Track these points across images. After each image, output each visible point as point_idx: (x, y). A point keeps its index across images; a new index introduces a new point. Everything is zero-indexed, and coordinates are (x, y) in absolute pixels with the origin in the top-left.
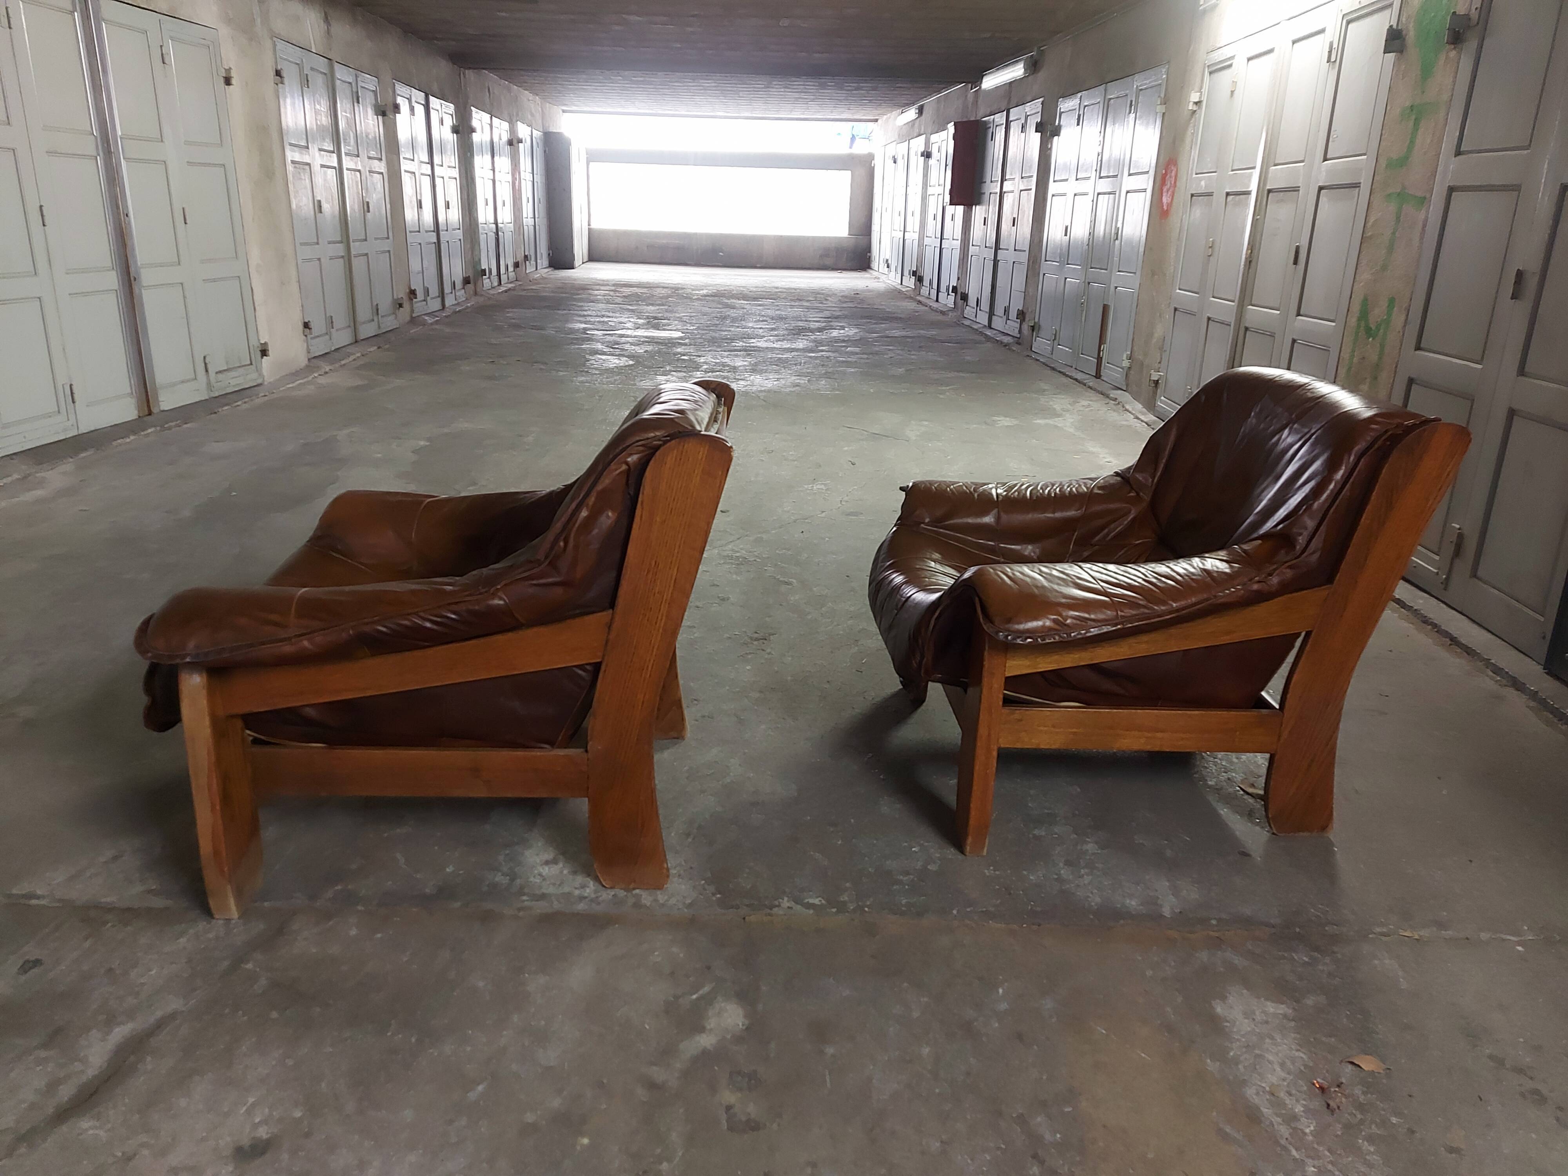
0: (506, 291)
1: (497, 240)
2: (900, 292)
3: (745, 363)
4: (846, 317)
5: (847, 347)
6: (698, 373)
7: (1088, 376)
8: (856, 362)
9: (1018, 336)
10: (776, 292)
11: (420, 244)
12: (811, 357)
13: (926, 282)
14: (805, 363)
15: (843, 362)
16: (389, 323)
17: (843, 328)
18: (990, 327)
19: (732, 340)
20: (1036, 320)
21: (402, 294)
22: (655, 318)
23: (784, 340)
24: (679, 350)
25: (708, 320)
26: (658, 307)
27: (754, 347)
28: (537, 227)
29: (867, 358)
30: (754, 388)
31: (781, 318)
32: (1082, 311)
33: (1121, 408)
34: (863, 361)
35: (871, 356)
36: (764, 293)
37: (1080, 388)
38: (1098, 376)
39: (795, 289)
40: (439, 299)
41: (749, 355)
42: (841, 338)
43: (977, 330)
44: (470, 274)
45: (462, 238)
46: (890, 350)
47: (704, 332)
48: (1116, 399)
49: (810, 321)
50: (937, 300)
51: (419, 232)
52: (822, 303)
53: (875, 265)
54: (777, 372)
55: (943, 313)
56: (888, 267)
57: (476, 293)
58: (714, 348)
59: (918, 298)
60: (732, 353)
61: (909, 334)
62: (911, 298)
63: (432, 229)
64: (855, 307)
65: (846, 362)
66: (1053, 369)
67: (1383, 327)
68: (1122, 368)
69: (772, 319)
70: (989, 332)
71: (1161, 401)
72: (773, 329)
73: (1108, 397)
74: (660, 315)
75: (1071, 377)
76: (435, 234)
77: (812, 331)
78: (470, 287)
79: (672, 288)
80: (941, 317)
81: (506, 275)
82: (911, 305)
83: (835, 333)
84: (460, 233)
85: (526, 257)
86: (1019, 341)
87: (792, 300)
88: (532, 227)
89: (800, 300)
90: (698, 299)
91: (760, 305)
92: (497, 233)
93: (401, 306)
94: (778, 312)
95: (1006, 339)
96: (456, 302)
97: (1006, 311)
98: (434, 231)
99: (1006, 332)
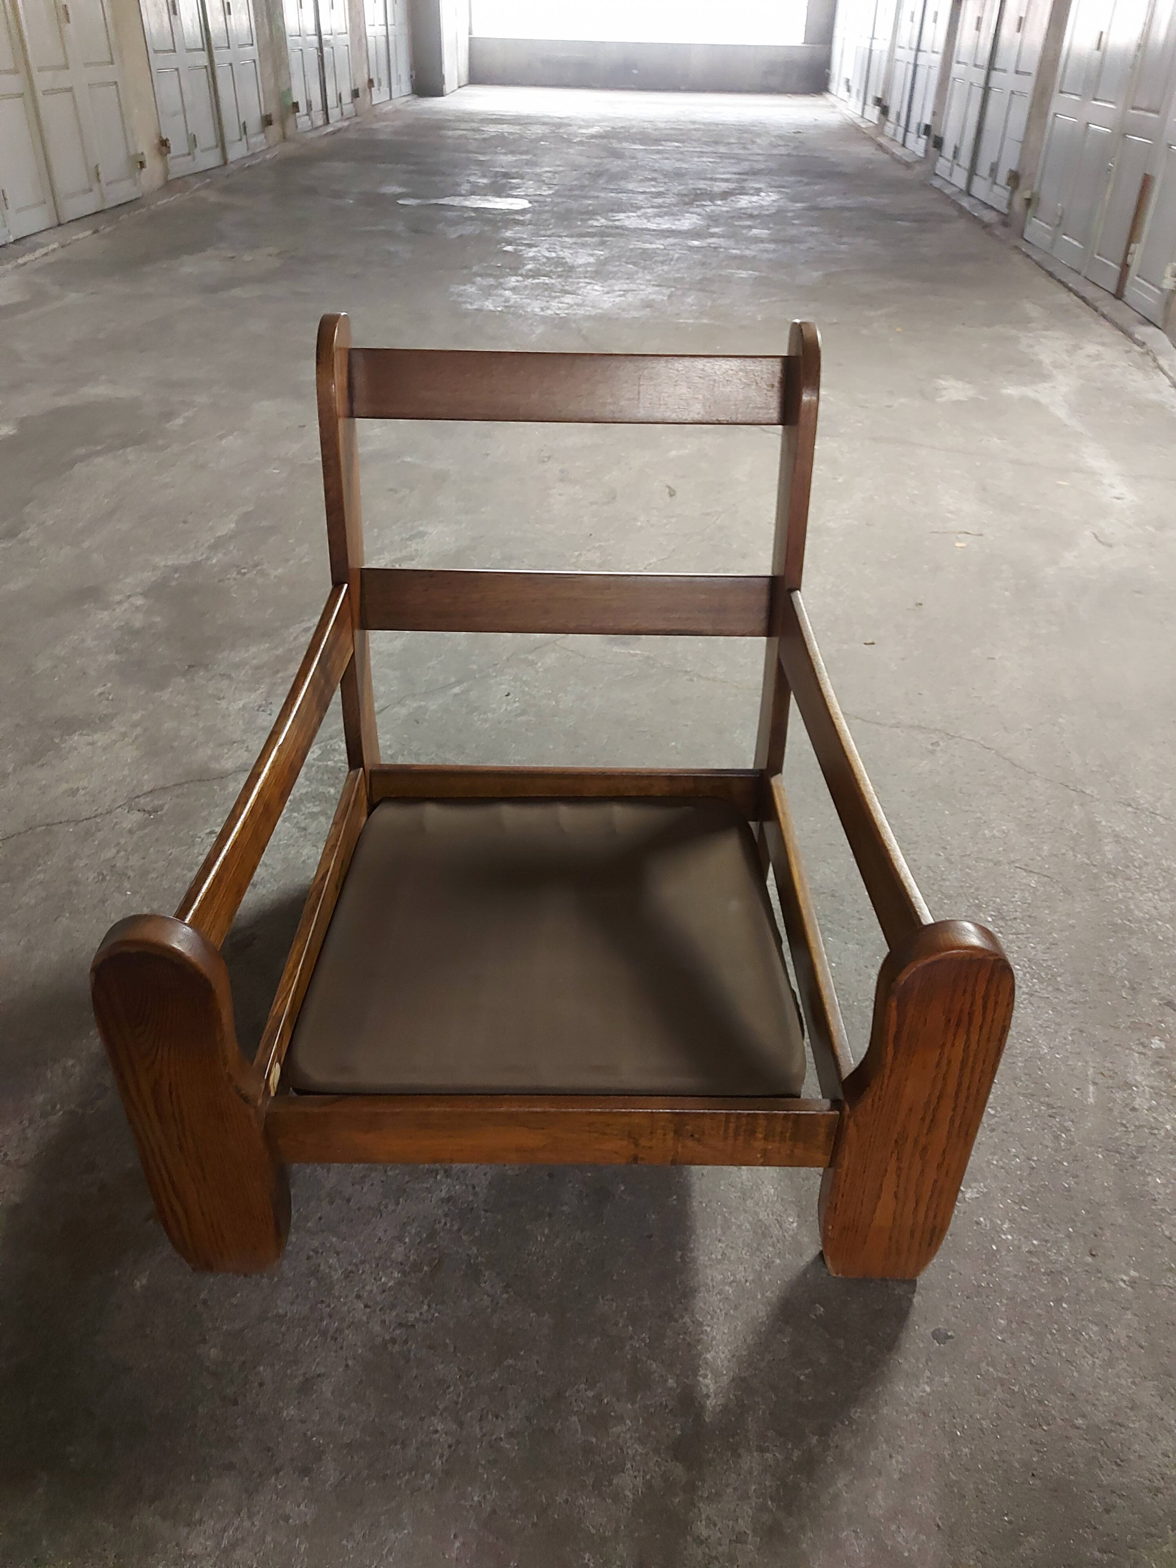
0: (333, 133)
1: (321, 58)
2: (857, 128)
3: (592, 260)
4: (770, 172)
5: (750, 227)
6: (514, 279)
7: (1102, 293)
8: (754, 257)
9: (1006, 211)
10: (690, 130)
11: (177, 69)
12: (691, 248)
13: (892, 116)
14: (678, 259)
15: (735, 257)
16: (123, 192)
17: (758, 191)
18: (968, 193)
19: (592, 214)
20: (1035, 189)
21: (145, 146)
22: (506, 175)
23: (666, 214)
24: (509, 234)
25: (577, 179)
26: (518, 157)
27: (617, 227)
28: (391, 38)
29: (774, 251)
30: (581, 312)
31: (678, 175)
32: (1108, 181)
33: (1151, 364)
34: (766, 256)
35: (780, 247)
36: (672, 132)
37: (1087, 316)
38: (1119, 295)
39: (717, 124)
40: (219, 150)
41: (603, 243)
42: (749, 211)
43: (948, 197)
44: (273, 109)
45: (257, 58)
46: (812, 234)
47: (560, 200)
48: (1144, 343)
49: (716, 180)
50: (903, 145)
51: (174, 51)
52: (745, 148)
53: (833, 87)
54: (630, 277)
55: (908, 165)
56: (849, 90)
57: (284, 138)
58: (560, 231)
59: (881, 140)
60: (580, 240)
61: (850, 202)
62: (871, 139)
63: (200, 46)
64: (788, 155)
65: (741, 257)
66: (1051, 274)
68: (1161, 289)
69: (666, 174)
70: (965, 203)
72: (659, 194)
73: (1129, 335)
74: (514, 170)
75: (1076, 294)
76: (205, 54)
77: (712, 197)
78: (275, 130)
79: (554, 124)
80: (901, 173)
81: (338, 110)
82: (866, 151)
83: (744, 202)
84: (252, 52)
85: (371, 82)
86: (1006, 220)
87: (707, 144)
88: (384, 39)
89: (716, 143)
90: (581, 143)
91: (658, 152)
92: (321, 49)
93: (142, 164)
94: (678, 165)
95: (989, 216)
96: (250, 153)
97: (994, 170)
98: (203, 50)
99: (989, 203)
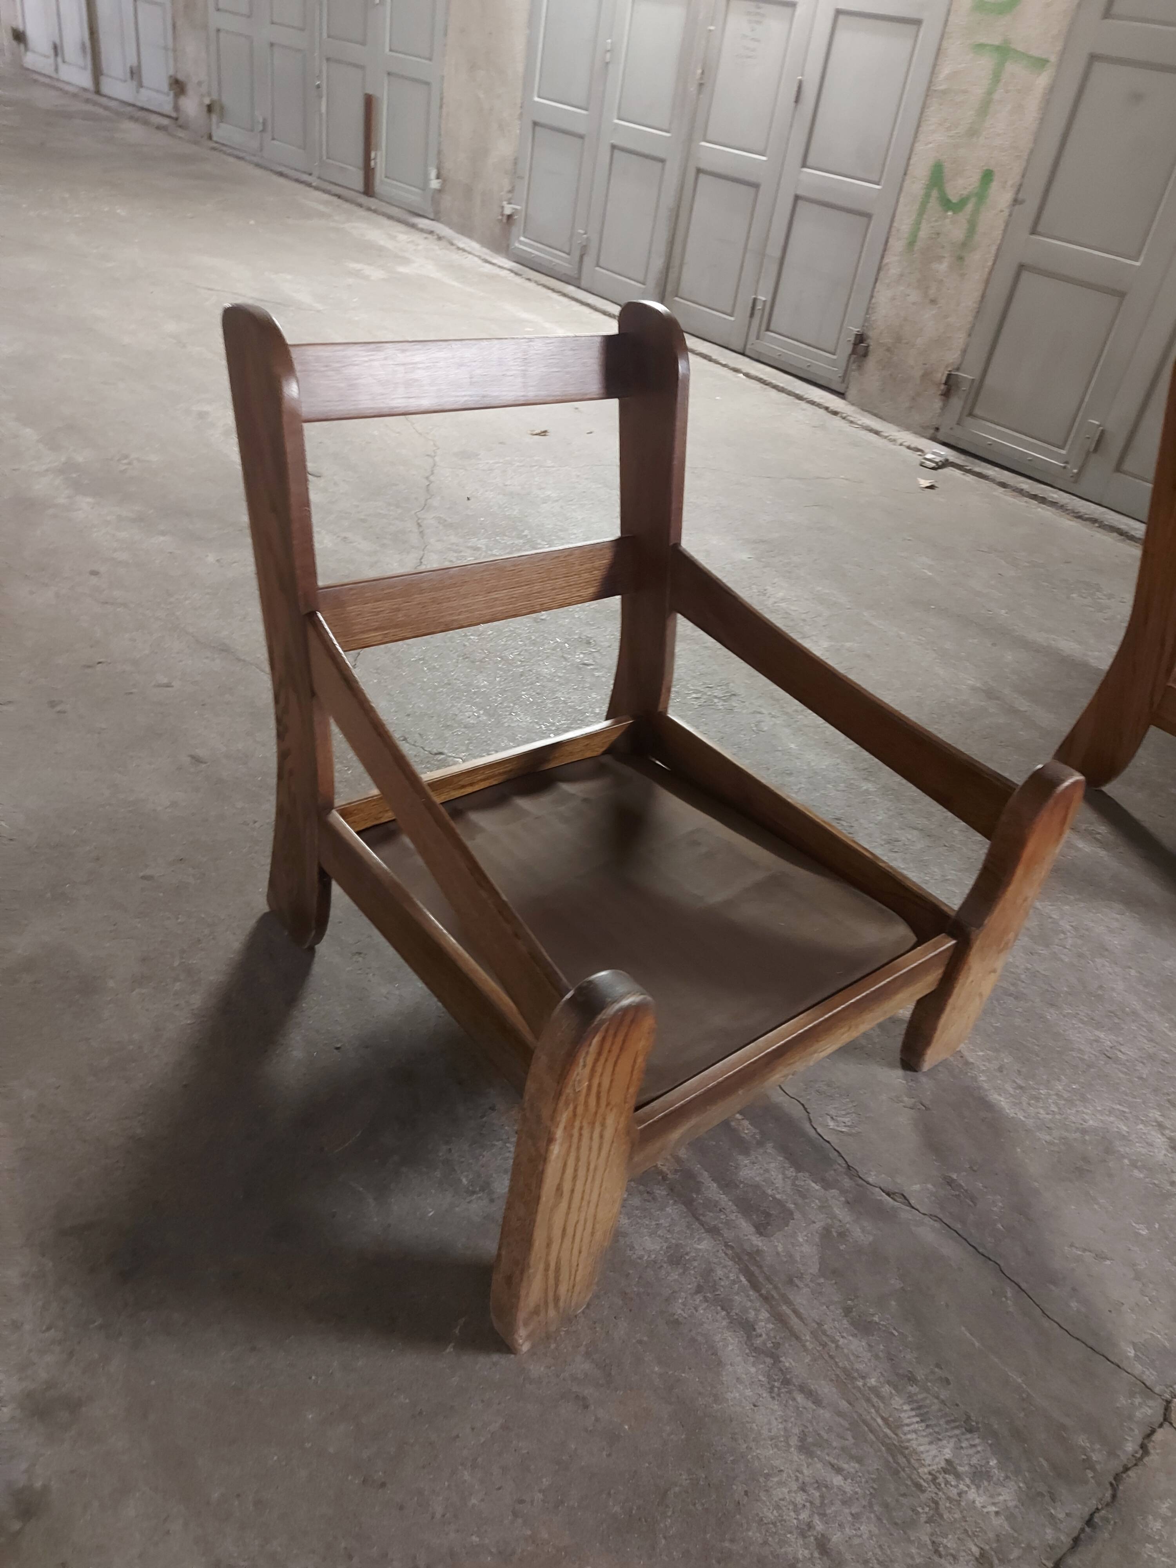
7: (350, 192)
9: (174, 115)
18: (98, 92)
20: (214, 97)
32: (320, 97)
38: (369, 193)
48: (430, 231)
67: (973, 200)
68: (425, 189)
70: (101, 100)
71: (521, 242)
73: (413, 226)
86: (176, 122)
97: (135, 73)
99: (139, 104)
